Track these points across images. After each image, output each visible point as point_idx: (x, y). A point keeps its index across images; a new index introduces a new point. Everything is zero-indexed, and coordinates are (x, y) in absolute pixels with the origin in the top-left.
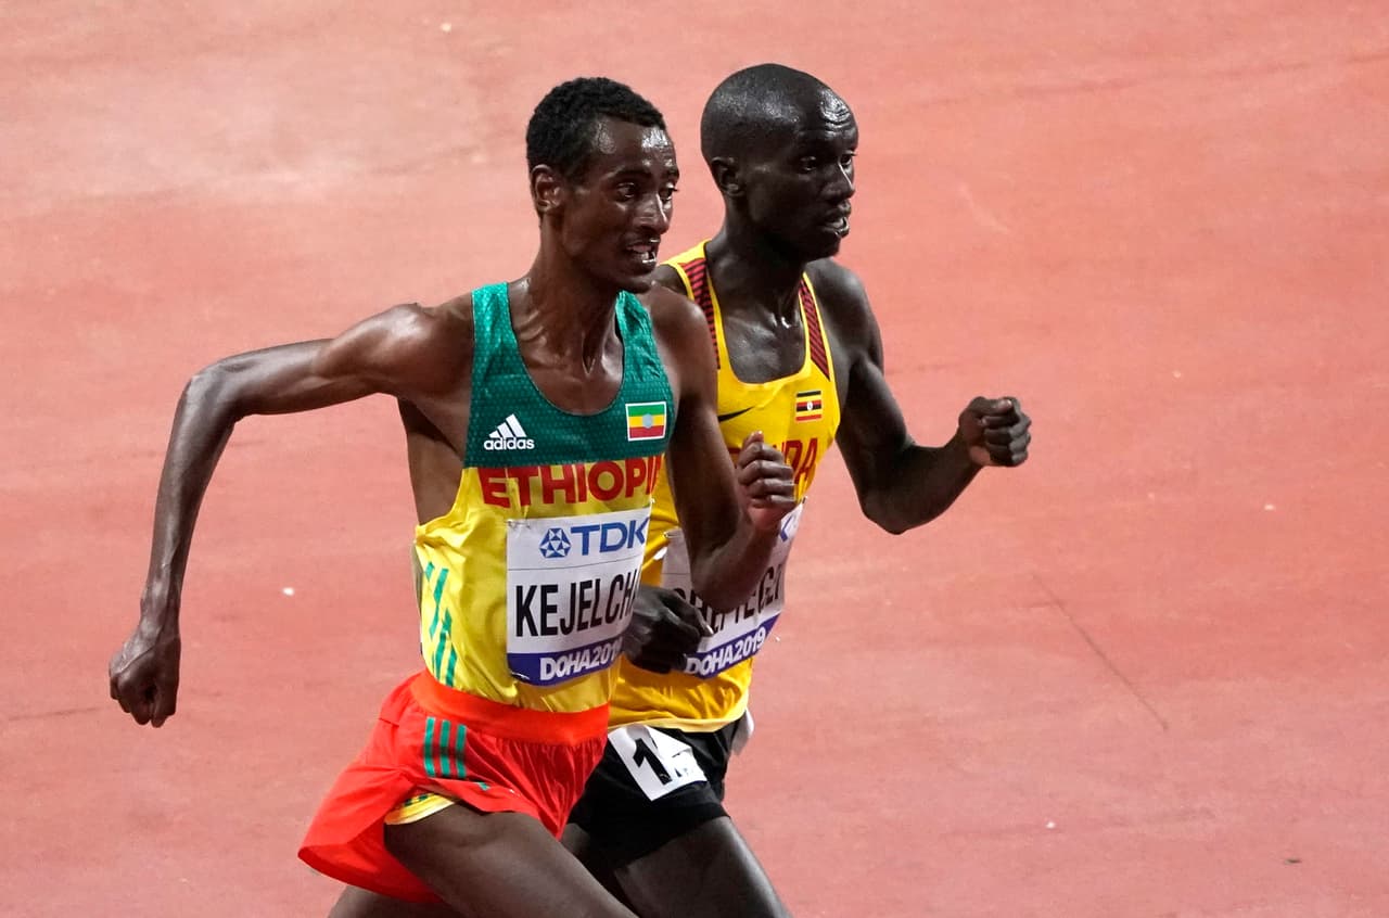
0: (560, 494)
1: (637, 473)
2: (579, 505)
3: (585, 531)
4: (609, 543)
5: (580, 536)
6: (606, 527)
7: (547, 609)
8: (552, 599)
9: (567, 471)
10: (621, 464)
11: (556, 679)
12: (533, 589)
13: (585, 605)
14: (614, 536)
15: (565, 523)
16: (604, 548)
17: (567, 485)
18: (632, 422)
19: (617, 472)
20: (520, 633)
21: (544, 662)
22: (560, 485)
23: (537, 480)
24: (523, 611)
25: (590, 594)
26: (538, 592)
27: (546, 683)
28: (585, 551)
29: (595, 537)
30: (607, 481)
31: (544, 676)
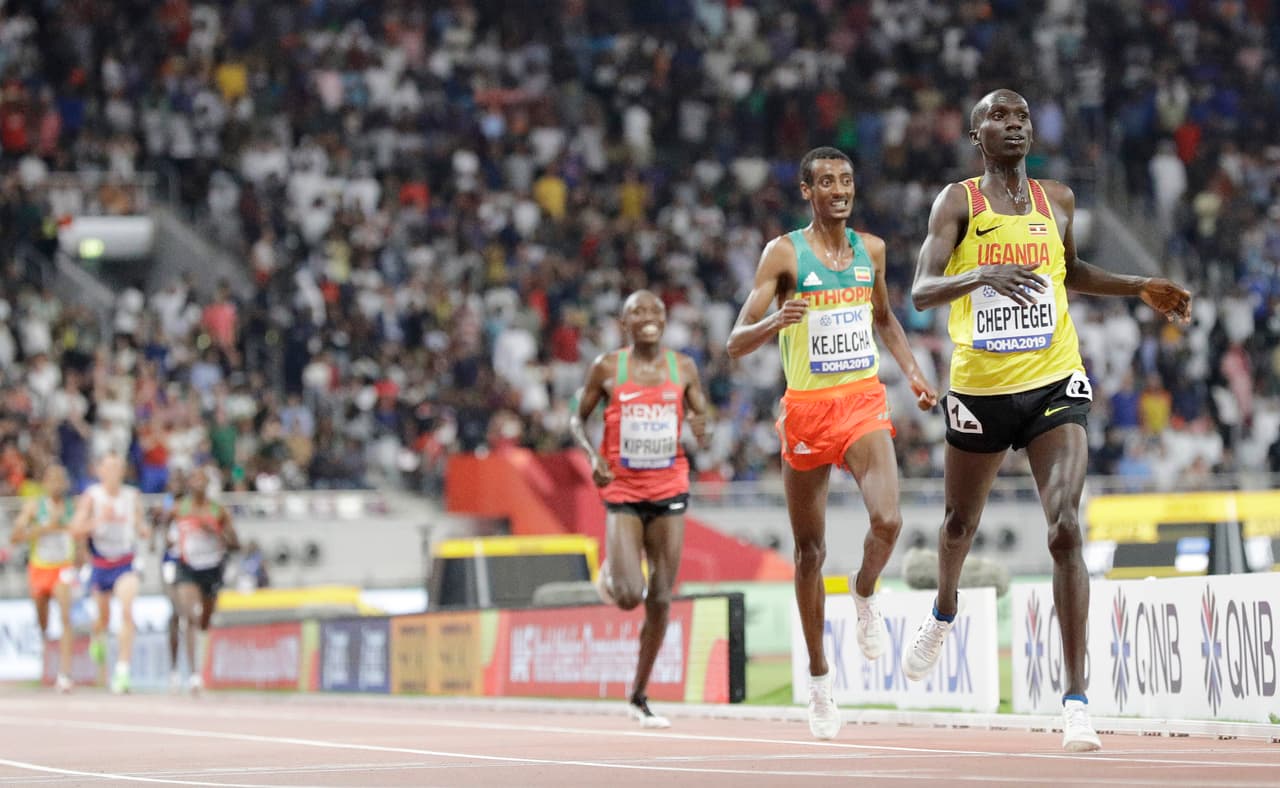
0: (831, 301)
1: (860, 292)
2: (839, 305)
3: (837, 315)
4: (847, 319)
5: (835, 318)
6: (845, 314)
7: (824, 345)
8: (825, 341)
9: (834, 292)
10: (854, 289)
11: (829, 372)
12: (818, 338)
13: (840, 343)
14: (849, 317)
15: (830, 313)
16: (845, 321)
17: (833, 297)
18: (857, 274)
19: (853, 292)
20: (814, 352)
21: (824, 365)
22: (831, 297)
23: (822, 297)
24: (815, 345)
25: (842, 339)
26: (820, 339)
27: (825, 372)
28: (838, 322)
29: (841, 318)
30: (849, 295)
31: (824, 370)
